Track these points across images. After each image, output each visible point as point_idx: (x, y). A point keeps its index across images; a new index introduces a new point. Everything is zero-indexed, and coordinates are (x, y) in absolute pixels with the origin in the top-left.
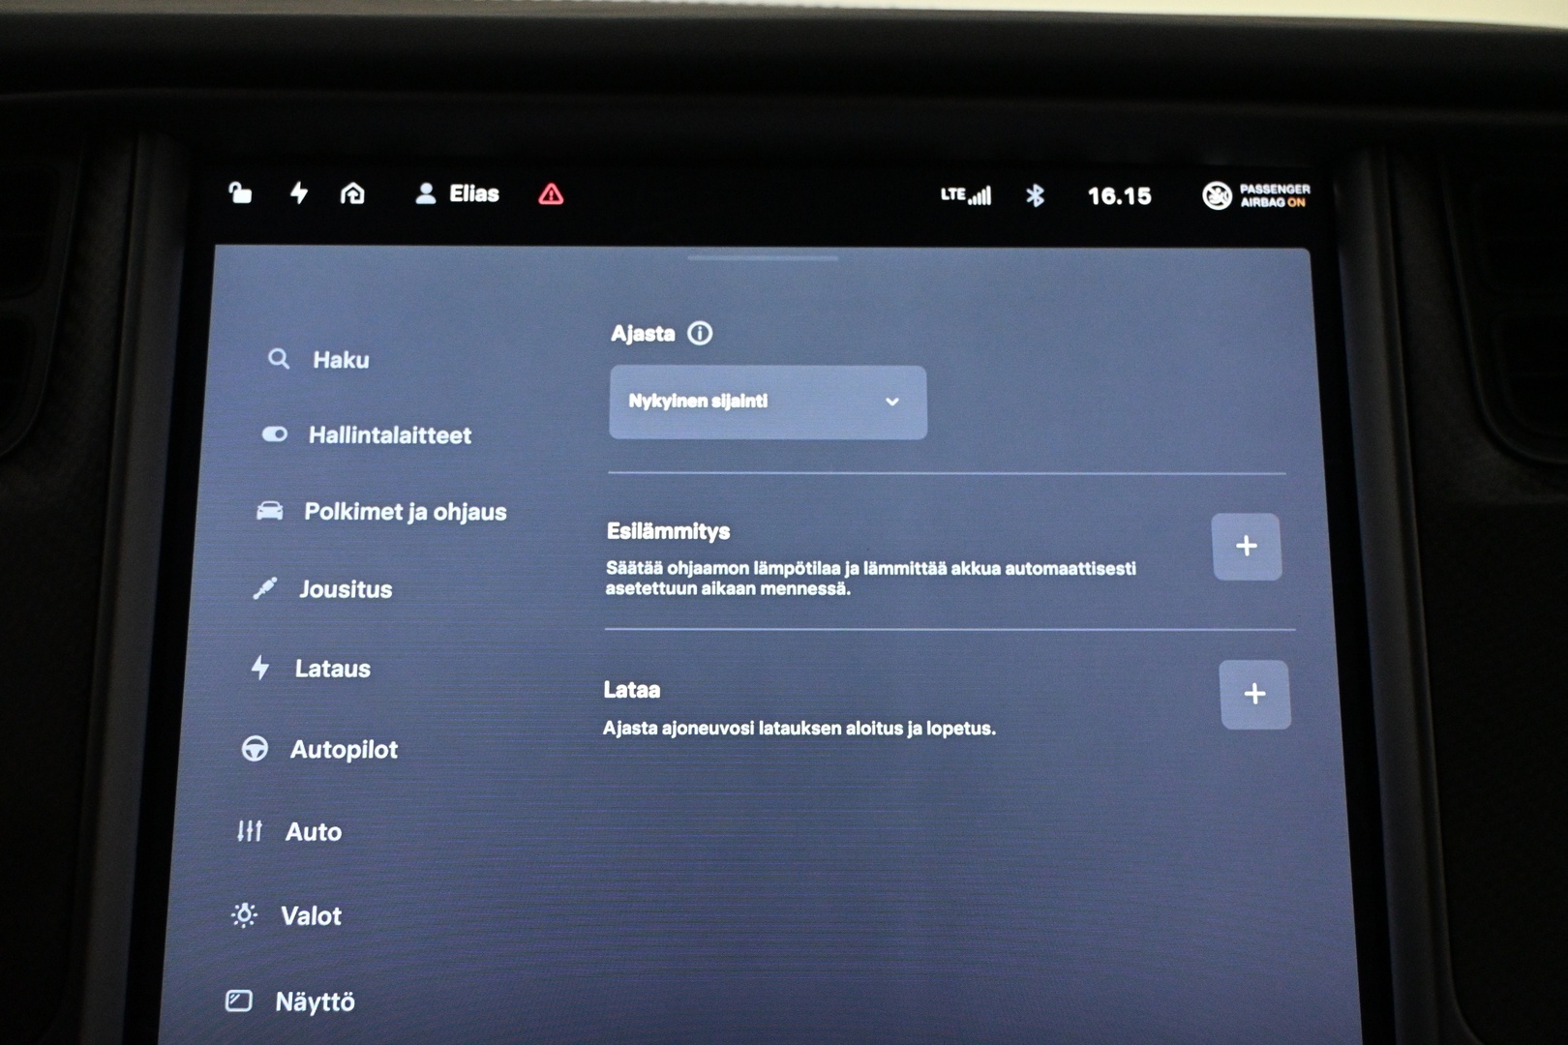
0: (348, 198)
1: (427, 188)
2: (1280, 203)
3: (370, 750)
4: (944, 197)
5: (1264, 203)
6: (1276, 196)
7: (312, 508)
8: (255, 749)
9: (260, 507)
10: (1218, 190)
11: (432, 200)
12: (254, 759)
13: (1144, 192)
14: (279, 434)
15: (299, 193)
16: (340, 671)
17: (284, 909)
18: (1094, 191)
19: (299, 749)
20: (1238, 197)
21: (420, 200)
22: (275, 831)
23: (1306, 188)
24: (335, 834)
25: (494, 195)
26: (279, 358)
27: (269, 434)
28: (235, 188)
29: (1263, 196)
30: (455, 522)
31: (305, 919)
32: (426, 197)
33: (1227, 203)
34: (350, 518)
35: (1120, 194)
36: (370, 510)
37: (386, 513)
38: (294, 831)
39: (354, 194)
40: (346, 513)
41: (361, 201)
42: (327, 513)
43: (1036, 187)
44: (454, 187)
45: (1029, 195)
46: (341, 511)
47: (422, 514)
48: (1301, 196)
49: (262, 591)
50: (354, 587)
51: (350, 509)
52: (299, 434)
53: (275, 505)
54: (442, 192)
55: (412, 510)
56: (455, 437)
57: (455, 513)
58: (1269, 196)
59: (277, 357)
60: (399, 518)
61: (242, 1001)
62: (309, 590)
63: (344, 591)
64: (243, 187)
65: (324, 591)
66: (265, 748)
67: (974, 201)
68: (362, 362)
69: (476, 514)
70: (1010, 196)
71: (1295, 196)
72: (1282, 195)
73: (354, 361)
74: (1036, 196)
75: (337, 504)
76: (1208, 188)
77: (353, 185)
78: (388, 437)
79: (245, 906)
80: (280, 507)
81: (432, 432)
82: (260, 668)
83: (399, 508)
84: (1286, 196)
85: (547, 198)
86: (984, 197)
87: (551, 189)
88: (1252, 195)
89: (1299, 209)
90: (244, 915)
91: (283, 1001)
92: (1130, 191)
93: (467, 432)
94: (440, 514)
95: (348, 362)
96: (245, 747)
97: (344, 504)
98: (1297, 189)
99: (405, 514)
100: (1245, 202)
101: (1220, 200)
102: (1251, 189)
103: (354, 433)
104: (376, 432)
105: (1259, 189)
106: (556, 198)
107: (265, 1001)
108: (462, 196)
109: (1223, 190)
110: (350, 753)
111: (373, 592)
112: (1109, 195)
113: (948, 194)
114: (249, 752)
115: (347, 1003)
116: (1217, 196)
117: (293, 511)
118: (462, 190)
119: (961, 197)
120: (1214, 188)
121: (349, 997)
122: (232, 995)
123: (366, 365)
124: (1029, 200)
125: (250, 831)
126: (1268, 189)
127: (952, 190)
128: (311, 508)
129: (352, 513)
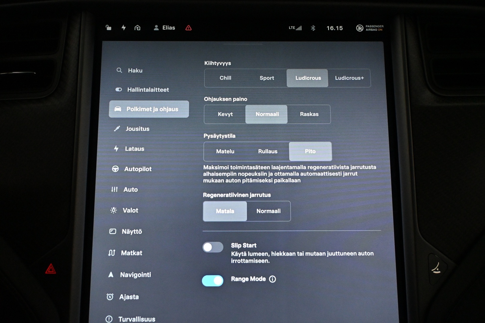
0: (136, 29)
1: (156, 26)
2: (376, 30)
3: (144, 169)
5: (372, 30)
6: (375, 28)
7: (129, 108)
8: (115, 169)
9: (115, 108)
10: (360, 27)
11: (158, 29)
12: (115, 171)
13: (341, 27)
14: (120, 89)
15: (124, 28)
16: (137, 149)
17: (124, 209)
18: (328, 27)
19: (126, 169)
20: (365, 28)
21: (155, 29)
22: (121, 189)
23: (383, 26)
24: (136, 190)
25: (174, 28)
27: (117, 89)
28: (107, 26)
29: (372, 28)
30: (165, 112)
31: (129, 211)
34: (138, 111)
35: (335, 28)
36: (143, 109)
37: (147, 109)
38: (126, 189)
39: (138, 28)
40: (137, 110)
41: (140, 30)
42: (132, 110)
43: (313, 26)
44: (163, 26)
45: (312, 28)
47: (157, 110)
49: (116, 129)
50: (140, 128)
51: (138, 108)
52: (125, 89)
53: (119, 108)
54: (160, 27)
55: (154, 109)
56: (165, 90)
57: (165, 109)
58: (373, 28)
59: (119, 70)
60: (151, 111)
61: (114, 231)
62: (128, 129)
63: (137, 129)
64: (109, 26)
65: (132, 129)
66: (118, 169)
67: (297, 30)
68: (141, 71)
69: (170, 110)
71: (380, 28)
72: (376, 28)
73: (139, 71)
74: (313, 28)
75: (135, 107)
77: (138, 25)
78: (148, 90)
79: (114, 208)
80: (120, 108)
81: (159, 89)
82: (116, 149)
83: (151, 108)
84: (377, 28)
85: (187, 29)
86: (300, 29)
87: (189, 26)
88: (369, 28)
89: (381, 31)
90: (114, 210)
91: (124, 231)
92: (337, 27)
93: (168, 89)
94: (161, 110)
95: (137, 71)
96: (113, 169)
97: (137, 107)
98: (380, 26)
99: (152, 110)
100: (367, 30)
101: (361, 29)
102: (368, 26)
103: (139, 89)
104: (144, 89)
105: (371, 26)
106: (190, 29)
107: (119, 231)
108: (166, 28)
109: (361, 27)
110: (139, 170)
111: (144, 129)
112: (332, 28)
113: (291, 28)
114: (114, 170)
115: (140, 232)
116: (360, 28)
117: (124, 109)
118: (166, 27)
119: (294, 28)
120: (359, 26)
121: (140, 230)
122: (111, 230)
124: (311, 29)
125: (115, 189)
126: (374, 26)
129: (139, 109)
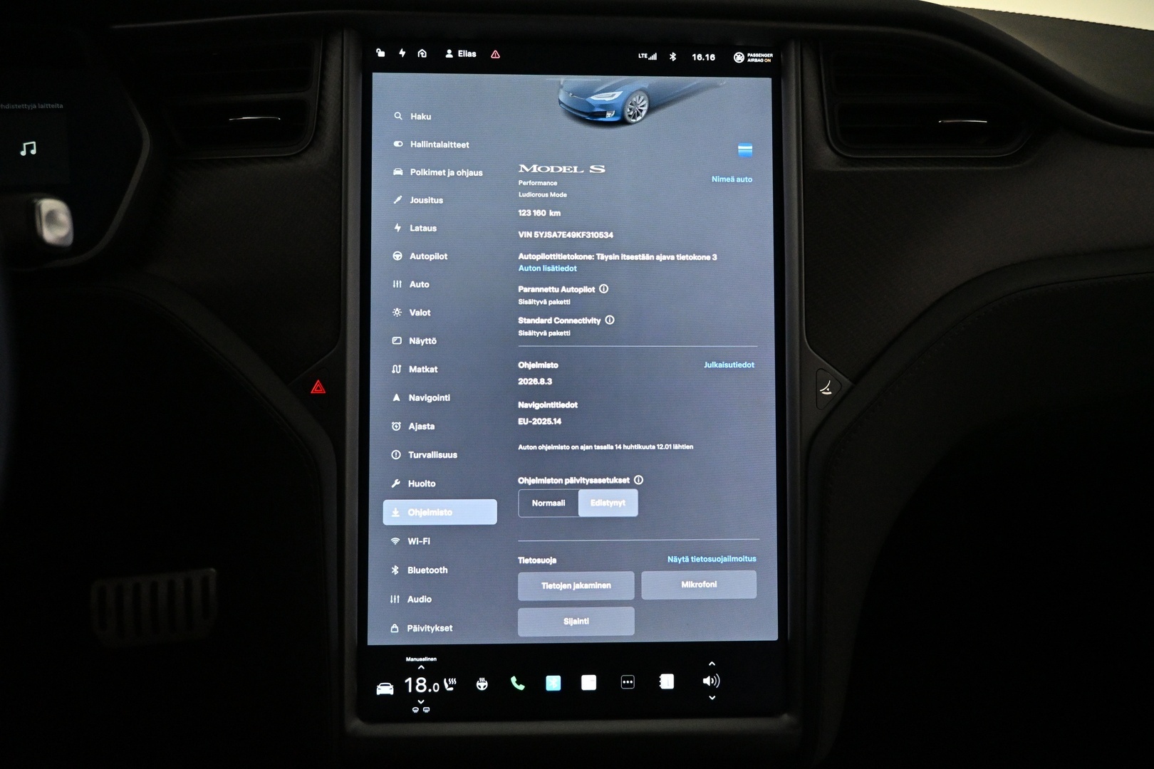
0: (420, 55)
1: (449, 51)
2: (762, 61)
3: (437, 256)
4: (640, 57)
5: (756, 60)
6: (760, 58)
8: (398, 256)
9: (395, 171)
10: (740, 55)
11: (451, 56)
12: (398, 259)
13: (713, 56)
14: (400, 144)
15: (402, 53)
16: (426, 229)
17: (411, 310)
18: (694, 55)
19: (413, 256)
20: (746, 58)
21: (447, 56)
22: (406, 284)
23: (771, 55)
24: (427, 285)
25: (474, 54)
26: (398, 116)
27: (396, 144)
28: (379, 51)
29: (756, 58)
30: (464, 176)
31: (418, 314)
32: (449, 55)
33: (742, 60)
34: (427, 175)
35: (704, 56)
36: (434, 172)
37: (440, 173)
38: (413, 284)
39: (422, 53)
40: (425, 173)
41: (425, 56)
42: (418, 173)
43: (673, 53)
44: (459, 51)
46: (424, 172)
47: (452, 173)
48: (769, 58)
49: (397, 201)
50: (429, 199)
51: (427, 171)
52: (407, 144)
53: (400, 170)
54: (454, 53)
55: (449, 172)
56: (463, 145)
57: (464, 173)
58: (758, 58)
59: (398, 115)
60: (444, 174)
61: (398, 341)
62: (414, 200)
63: (426, 201)
64: (381, 51)
65: (419, 201)
66: (401, 256)
67: (650, 59)
68: (429, 117)
69: (472, 173)
70: (664, 57)
71: (767, 58)
72: (762, 58)
73: (426, 117)
74: (673, 57)
75: (422, 170)
76: (736, 54)
77: (422, 50)
78: (439, 145)
79: (397, 309)
80: (402, 171)
81: (455, 143)
82: (398, 228)
83: (444, 171)
84: (764, 58)
85: (494, 56)
86: (654, 57)
87: (495, 52)
88: (752, 58)
89: (768, 63)
90: (397, 312)
91: (412, 341)
92: (707, 55)
93: (468, 144)
94: (459, 173)
95: (424, 117)
96: (394, 255)
97: (424, 170)
98: (768, 55)
99: (447, 173)
100: (749, 60)
102: (751, 55)
103: (427, 144)
104: (435, 143)
105: (754, 55)
106: (497, 56)
107: (406, 341)
108: (463, 55)
110: (431, 257)
111: (436, 201)
112: (700, 56)
113: (641, 56)
114: (395, 257)
115: (433, 341)
116: (739, 58)
117: (406, 172)
118: (463, 52)
119: (646, 57)
120: (738, 55)
121: (434, 339)
122: (394, 339)
123: (430, 119)
124: (671, 58)
125: (397, 284)
126: (757, 55)
127: (643, 54)
128: (413, 171)
129: (427, 173)
